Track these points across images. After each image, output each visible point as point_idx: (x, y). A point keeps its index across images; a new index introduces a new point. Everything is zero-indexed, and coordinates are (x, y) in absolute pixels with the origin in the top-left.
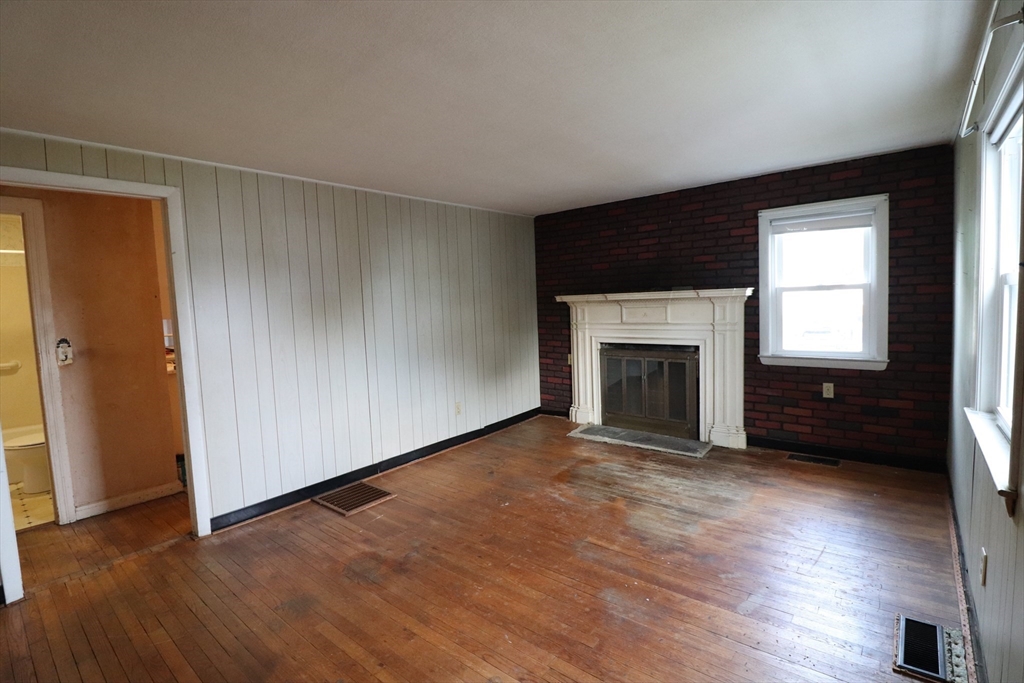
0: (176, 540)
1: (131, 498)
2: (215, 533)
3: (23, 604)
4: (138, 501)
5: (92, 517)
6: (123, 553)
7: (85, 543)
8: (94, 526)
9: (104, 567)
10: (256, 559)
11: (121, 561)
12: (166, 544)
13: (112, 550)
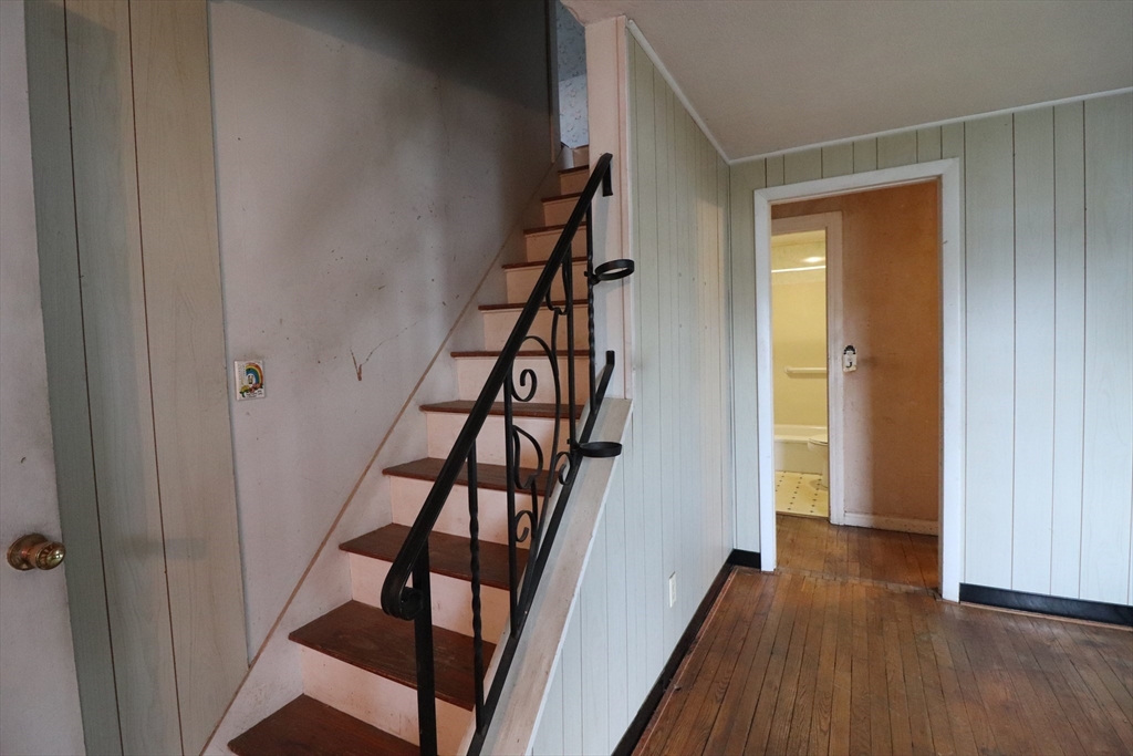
0: (917, 589)
1: (897, 523)
2: (964, 604)
3: (771, 577)
4: (904, 529)
5: (858, 527)
6: (861, 575)
7: (839, 549)
8: (854, 536)
9: (839, 579)
10: (996, 667)
11: (856, 582)
12: (904, 588)
13: (855, 567)
